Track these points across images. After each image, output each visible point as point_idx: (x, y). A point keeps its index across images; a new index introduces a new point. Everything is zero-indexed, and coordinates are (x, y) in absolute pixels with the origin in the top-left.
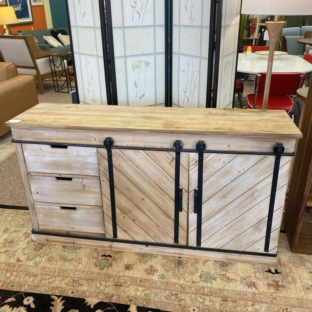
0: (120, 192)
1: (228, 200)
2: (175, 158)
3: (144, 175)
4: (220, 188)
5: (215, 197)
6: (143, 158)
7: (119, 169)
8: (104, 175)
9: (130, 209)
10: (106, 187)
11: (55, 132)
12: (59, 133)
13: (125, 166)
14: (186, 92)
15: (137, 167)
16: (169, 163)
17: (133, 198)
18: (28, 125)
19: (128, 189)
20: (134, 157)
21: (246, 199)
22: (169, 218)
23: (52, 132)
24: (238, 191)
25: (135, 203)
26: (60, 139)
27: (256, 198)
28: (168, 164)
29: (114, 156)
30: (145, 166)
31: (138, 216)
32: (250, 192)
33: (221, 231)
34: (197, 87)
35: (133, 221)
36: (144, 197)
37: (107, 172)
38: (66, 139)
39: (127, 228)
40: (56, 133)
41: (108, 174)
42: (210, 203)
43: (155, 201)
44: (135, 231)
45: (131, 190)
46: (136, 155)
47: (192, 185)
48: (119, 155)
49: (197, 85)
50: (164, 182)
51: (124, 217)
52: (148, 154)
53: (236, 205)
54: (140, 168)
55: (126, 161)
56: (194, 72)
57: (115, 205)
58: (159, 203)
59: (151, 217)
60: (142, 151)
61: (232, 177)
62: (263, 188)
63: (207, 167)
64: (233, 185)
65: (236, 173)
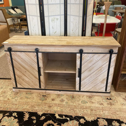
1: (92, 72)
14: (73, 31)
17: (22, 71)
18: (11, 44)
19: (19, 68)
21: (98, 71)
24: (95, 68)
32: (100, 68)
34: (78, 28)
36: (26, 71)
41: (11, 62)
47: (77, 67)
49: (78, 27)
51: (19, 79)
56: (76, 22)
57: (15, 74)
61: (93, 63)
62: (105, 67)
63: (83, 59)
64: (93, 66)
65: (94, 61)
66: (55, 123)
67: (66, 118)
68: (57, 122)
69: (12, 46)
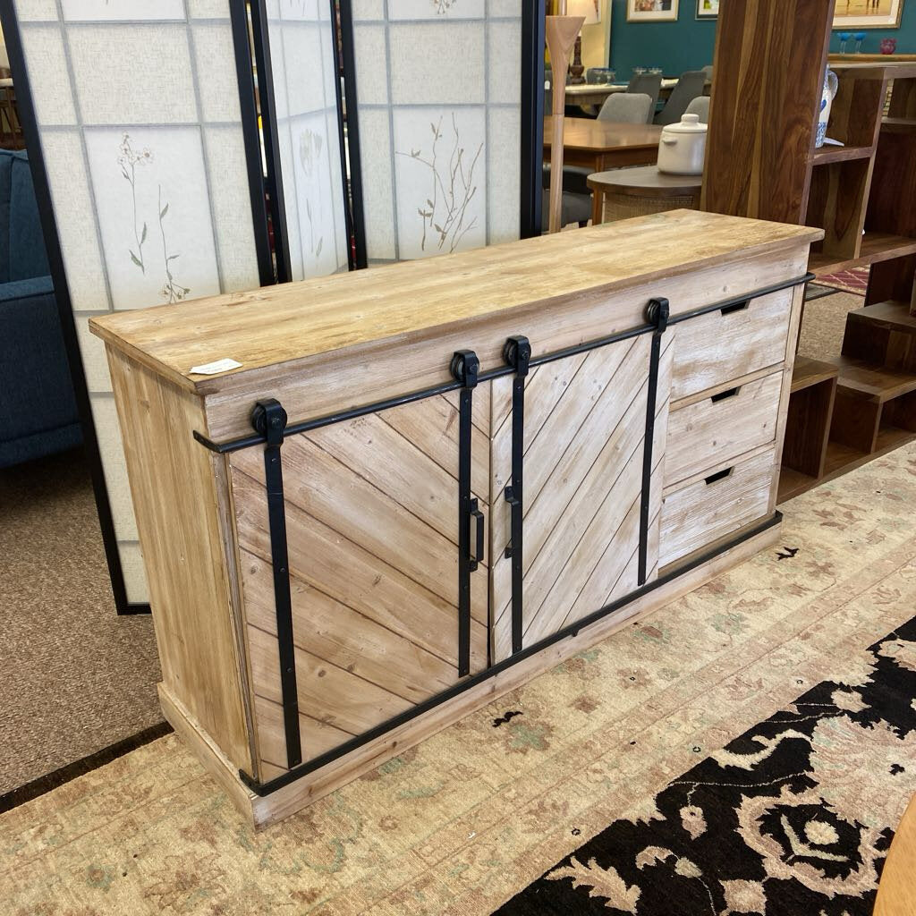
0: (307, 590)
1: (573, 484)
2: (458, 408)
3: (379, 496)
4: (556, 460)
5: (547, 490)
6: (375, 441)
7: (305, 506)
8: (254, 549)
9: (339, 633)
10: (260, 593)
11: (359, 370)
12: (373, 367)
13: (323, 488)
14: (429, 215)
15: (359, 475)
16: (444, 430)
17: (347, 591)
18: (286, 365)
19: (334, 567)
20: (349, 445)
21: (604, 467)
22: (445, 606)
23: (351, 371)
24: (590, 452)
25: (354, 605)
26: (374, 389)
27: (621, 455)
28: (440, 435)
29: (287, 466)
30: (382, 466)
31: (363, 645)
32: (611, 445)
33: (560, 578)
35: (350, 670)
36: (377, 572)
37: (265, 532)
38: (392, 384)
39: (329, 707)
40: (364, 371)
41: (267, 539)
42: (537, 511)
43: (408, 572)
44: (355, 702)
45: (341, 566)
46: (356, 436)
47: (499, 478)
48: (305, 452)
50: (432, 498)
51: (322, 674)
52: (389, 421)
53: (586, 491)
54: (368, 477)
55: (325, 470)
56: (462, 150)
57: (292, 646)
58: (420, 574)
59: (398, 630)
60: (372, 418)
61: (578, 418)
62: (632, 423)
63: (530, 411)
64: (580, 440)
65: (585, 404)
66: (777, 794)
67: (779, 737)
68: (781, 783)
69: (275, 383)
